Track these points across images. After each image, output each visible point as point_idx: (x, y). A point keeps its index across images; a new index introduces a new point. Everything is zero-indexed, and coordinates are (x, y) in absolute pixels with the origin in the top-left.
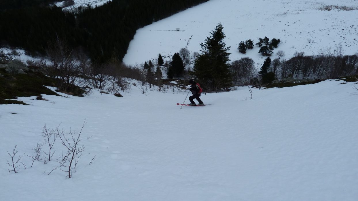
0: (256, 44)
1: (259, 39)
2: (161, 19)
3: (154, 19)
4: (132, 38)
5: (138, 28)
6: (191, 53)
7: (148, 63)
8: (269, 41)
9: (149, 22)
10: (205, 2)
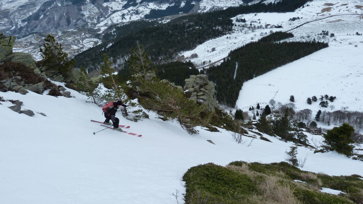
0: (320, 99)
1: (321, 96)
2: (259, 76)
3: (254, 75)
4: (240, 89)
5: (244, 82)
6: (277, 102)
7: (251, 108)
8: (328, 97)
9: (251, 78)
10: (291, 62)
